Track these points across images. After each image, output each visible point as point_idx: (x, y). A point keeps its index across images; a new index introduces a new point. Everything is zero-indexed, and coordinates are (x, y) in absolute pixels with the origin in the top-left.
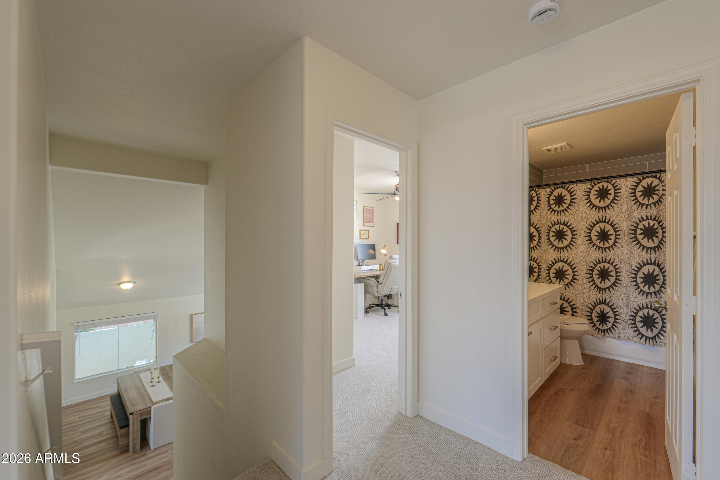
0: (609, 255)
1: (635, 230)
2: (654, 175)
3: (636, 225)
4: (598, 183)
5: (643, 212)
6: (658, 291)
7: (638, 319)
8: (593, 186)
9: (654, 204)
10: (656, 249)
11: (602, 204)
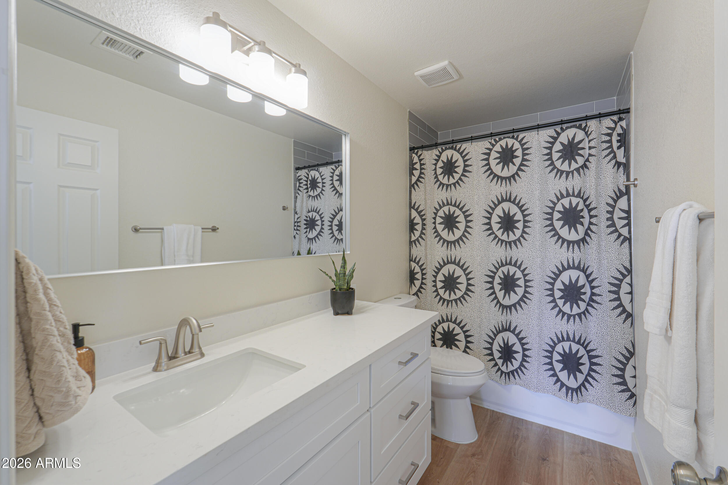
0: (516, 254)
1: (551, 214)
2: (578, 123)
3: (552, 205)
4: (500, 139)
5: (562, 185)
6: (584, 313)
7: (556, 357)
8: (493, 146)
9: (577, 170)
10: (581, 244)
11: (506, 173)
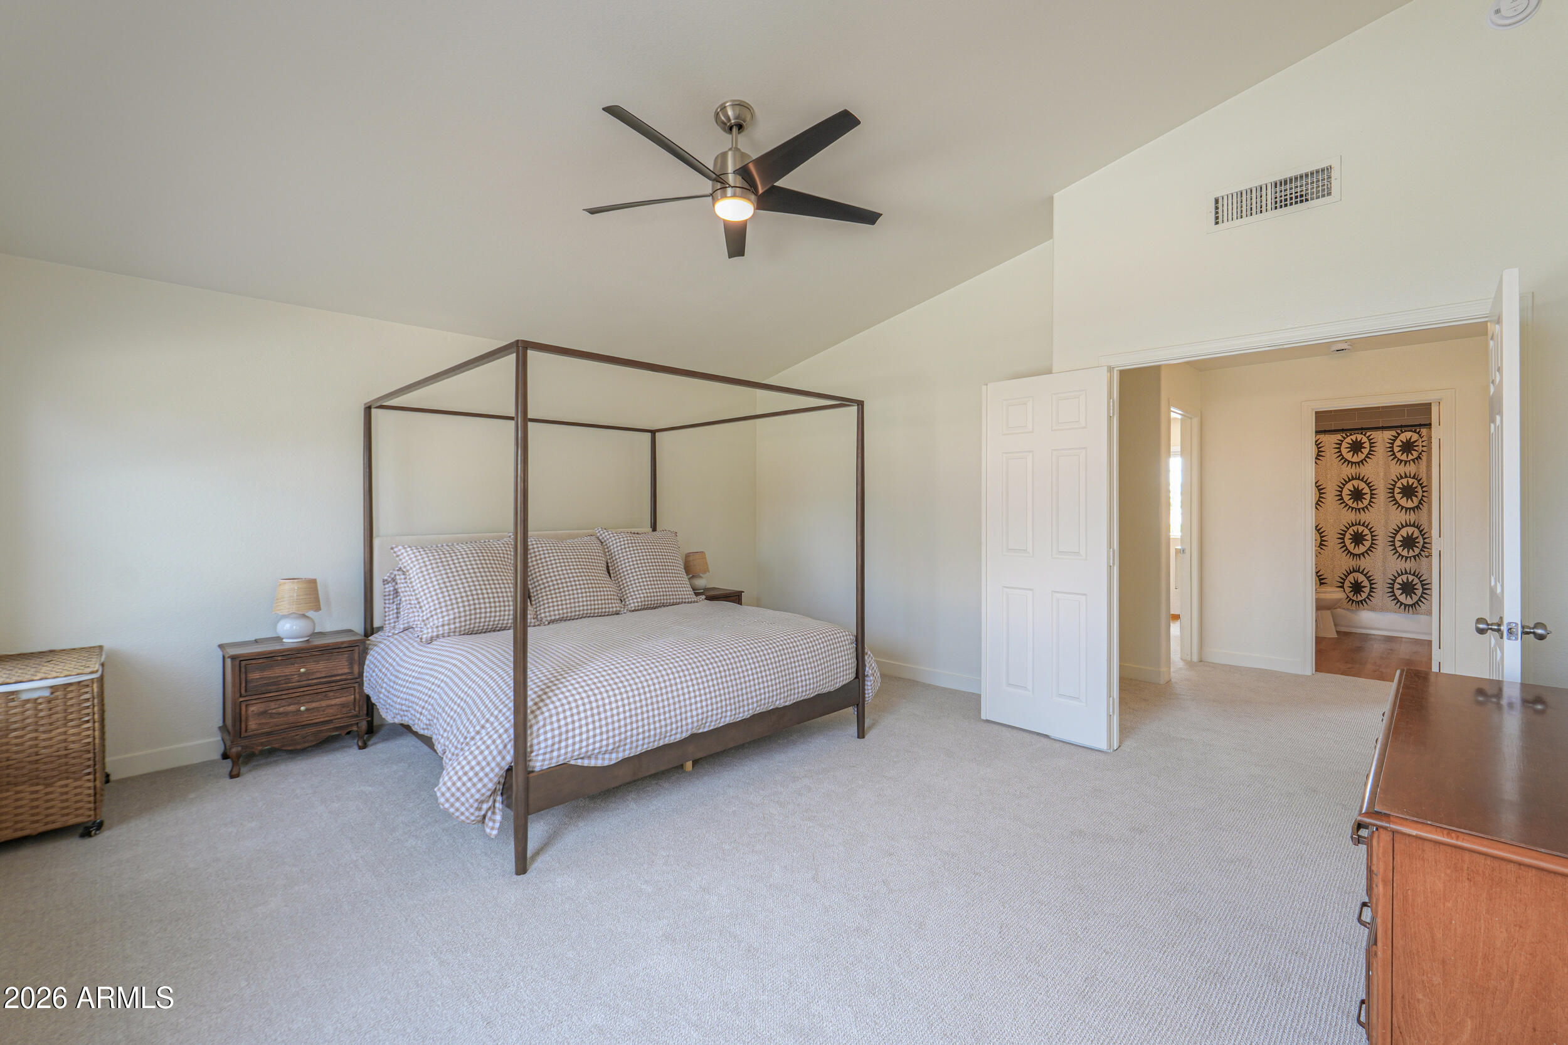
0: (1364, 517)
1: (1393, 489)
2: (1413, 429)
3: (1393, 483)
4: (1351, 435)
5: (1402, 469)
6: (1418, 555)
7: (1397, 586)
8: (1344, 438)
9: (1413, 460)
10: (1416, 509)
11: (1355, 459)
